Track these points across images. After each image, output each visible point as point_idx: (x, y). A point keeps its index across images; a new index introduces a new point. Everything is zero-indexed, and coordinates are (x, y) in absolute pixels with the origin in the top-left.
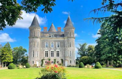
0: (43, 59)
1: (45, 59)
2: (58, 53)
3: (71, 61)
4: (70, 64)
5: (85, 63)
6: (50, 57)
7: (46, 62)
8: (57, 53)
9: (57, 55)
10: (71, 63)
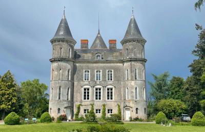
0: (79, 103)
1: (83, 104)
2: (110, 91)
3: (137, 109)
4: (134, 116)
5: (167, 112)
6: (93, 100)
7: (85, 110)
8: (108, 93)
9: (108, 96)
10: (137, 113)
